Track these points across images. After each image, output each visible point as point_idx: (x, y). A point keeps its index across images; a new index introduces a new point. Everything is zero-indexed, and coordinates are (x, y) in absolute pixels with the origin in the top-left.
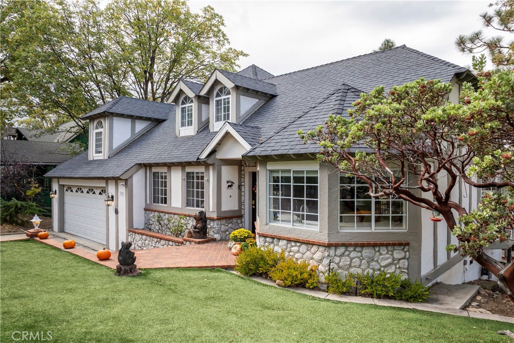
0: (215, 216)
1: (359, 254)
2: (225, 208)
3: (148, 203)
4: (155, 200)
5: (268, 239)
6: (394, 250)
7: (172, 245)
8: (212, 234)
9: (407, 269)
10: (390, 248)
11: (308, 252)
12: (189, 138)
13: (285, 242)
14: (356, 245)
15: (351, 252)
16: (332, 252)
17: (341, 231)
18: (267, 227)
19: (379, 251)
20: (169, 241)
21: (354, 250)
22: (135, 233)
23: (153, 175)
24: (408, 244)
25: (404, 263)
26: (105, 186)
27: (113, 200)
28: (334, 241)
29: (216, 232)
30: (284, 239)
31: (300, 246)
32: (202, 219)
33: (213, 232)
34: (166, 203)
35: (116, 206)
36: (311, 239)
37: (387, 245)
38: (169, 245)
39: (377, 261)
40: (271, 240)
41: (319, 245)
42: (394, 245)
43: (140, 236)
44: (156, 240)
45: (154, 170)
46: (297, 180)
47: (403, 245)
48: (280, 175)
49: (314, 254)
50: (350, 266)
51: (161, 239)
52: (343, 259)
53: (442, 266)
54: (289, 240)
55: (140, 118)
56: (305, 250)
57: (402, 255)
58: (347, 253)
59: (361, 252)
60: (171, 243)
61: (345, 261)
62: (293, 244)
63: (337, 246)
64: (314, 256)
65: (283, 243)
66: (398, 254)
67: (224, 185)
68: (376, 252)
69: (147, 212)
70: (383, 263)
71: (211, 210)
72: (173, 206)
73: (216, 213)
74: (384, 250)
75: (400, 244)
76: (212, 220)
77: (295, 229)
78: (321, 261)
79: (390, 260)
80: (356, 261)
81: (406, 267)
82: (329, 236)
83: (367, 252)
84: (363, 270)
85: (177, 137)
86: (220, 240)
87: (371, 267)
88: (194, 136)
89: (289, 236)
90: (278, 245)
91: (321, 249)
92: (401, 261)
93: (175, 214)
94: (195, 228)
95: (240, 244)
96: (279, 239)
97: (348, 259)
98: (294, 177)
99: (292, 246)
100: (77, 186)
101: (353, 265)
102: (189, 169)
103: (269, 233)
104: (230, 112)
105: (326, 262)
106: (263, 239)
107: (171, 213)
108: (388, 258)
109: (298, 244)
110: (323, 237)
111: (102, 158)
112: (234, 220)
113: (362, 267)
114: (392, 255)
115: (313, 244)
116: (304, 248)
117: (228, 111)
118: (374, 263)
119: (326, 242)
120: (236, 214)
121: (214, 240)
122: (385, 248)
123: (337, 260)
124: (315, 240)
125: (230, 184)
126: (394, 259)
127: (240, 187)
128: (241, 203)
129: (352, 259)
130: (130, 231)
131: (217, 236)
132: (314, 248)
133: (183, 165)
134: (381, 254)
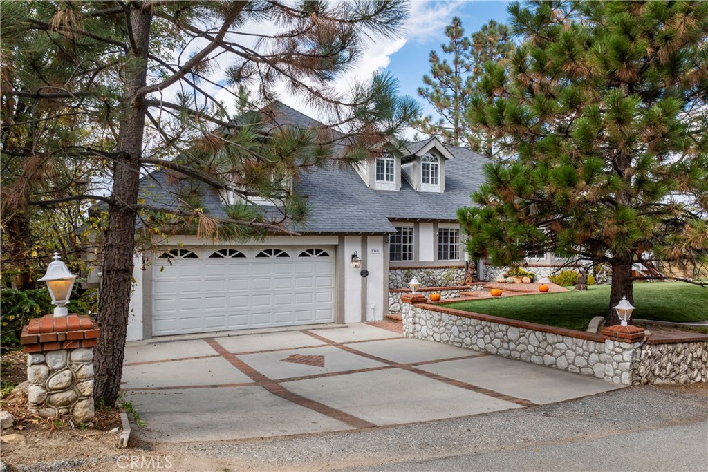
26: (337, 243)
34: (411, 258)
35: (362, 267)
72: (420, 260)
102: (441, 226)
103: (558, 264)
104: (439, 178)
117: (437, 176)
133: (435, 222)
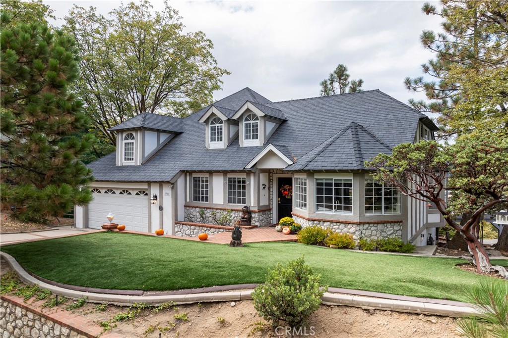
0: (256, 209)
1: (376, 228)
2: (261, 204)
3: (188, 200)
4: (196, 198)
5: (315, 222)
6: (394, 225)
7: (223, 232)
8: (254, 222)
9: (401, 236)
10: (392, 224)
11: (346, 228)
12: (221, 151)
13: (329, 223)
14: (374, 223)
15: (371, 227)
16: (361, 227)
17: (366, 215)
18: (315, 215)
19: (386, 226)
20: (219, 229)
21: (373, 226)
22: (183, 224)
23: (194, 179)
24: (401, 222)
25: (400, 233)
26: (147, 187)
27: (157, 200)
28: (363, 221)
29: (257, 221)
30: (328, 221)
31: (339, 225)
32: (247, 212)
33: (255, 221)
34: (207, 200)
35: (160, 204)
36: (348, 220)
37: (391, 223)
38: (219, 231)
39: (385, 232)
40: (318, 223)
41: (353, 224)
42: (394, 222)
43: (189, 227)
44: (206, 229)
45: (194, 175)
46: (336, 185)
47: (399, 222)
48: (324, 182)
49: (349, 229)
50: (371, 235)
51: (211, 228)
52: (367, 231)
53: (415, 235)
54: (332, 222)
55: (164, 131)
56: (343, 227)
57: (398, 228)
58: (369, 228)
59: (377, 227)
60: (221, 230)
61: (368, 232)
62: (334, 224)
63: (364, 224)
64: (350, 230)
65: (326, 224)
66: (396, 227)
67: (261, 187)
68: (385, 226)
69: (188, 208)
70: (389, 233)
71: (252, 205)
72: (214, 203)
73: (257, 207)
74: (389, 226)
75: (398, 222)
76: (255, 212)
77: (335, 215)
78: (354, 233)
79: (392, 231)
80: (374, 232)
81: (401, 235)
82: (359, 218)
83: (380, 227)
84: (378, 237)
85: (207, 150)
86: (259, 227)
87: (382, 235)
88: (225, 149)
89: (332, 219)
90: (323, 225)
91: (355, 226)
92: (398, 232)
93: (217, 209)
94: (243, 218)
95: (289, 227)
96: (324, 221)
97: (370, 231)
98: (335, 183)
99: (334, 225)
100: (107, 188)
101: (373, 234)
103: (317, 218)
104: (259, 133)
105: (358, 233)
106: (312, 222)
107: (213, 209)
108: (392, 230)
109: (338, 224)
110: (356, 219)
111: (134, 164)
112: (267, 212)
113: (378, 236)
114: (393, 228)
115: (349, 223)
116: (342, 226)
117: (257, 132)
118: (384, 233)
119: (358, 221)
120: (267, 208)
121: (256, 227)
122: (389, 224)
123: (364, 232)
124: (351, 221)
125: (264, 186)
126: (394, 231)
127: (269, 188)
128: (270, 200)
129: (372, 231)
130: (176, 223)
131: (257, 224)
132: (349, 226)
133: (225, 173)
134: (388, 228)
